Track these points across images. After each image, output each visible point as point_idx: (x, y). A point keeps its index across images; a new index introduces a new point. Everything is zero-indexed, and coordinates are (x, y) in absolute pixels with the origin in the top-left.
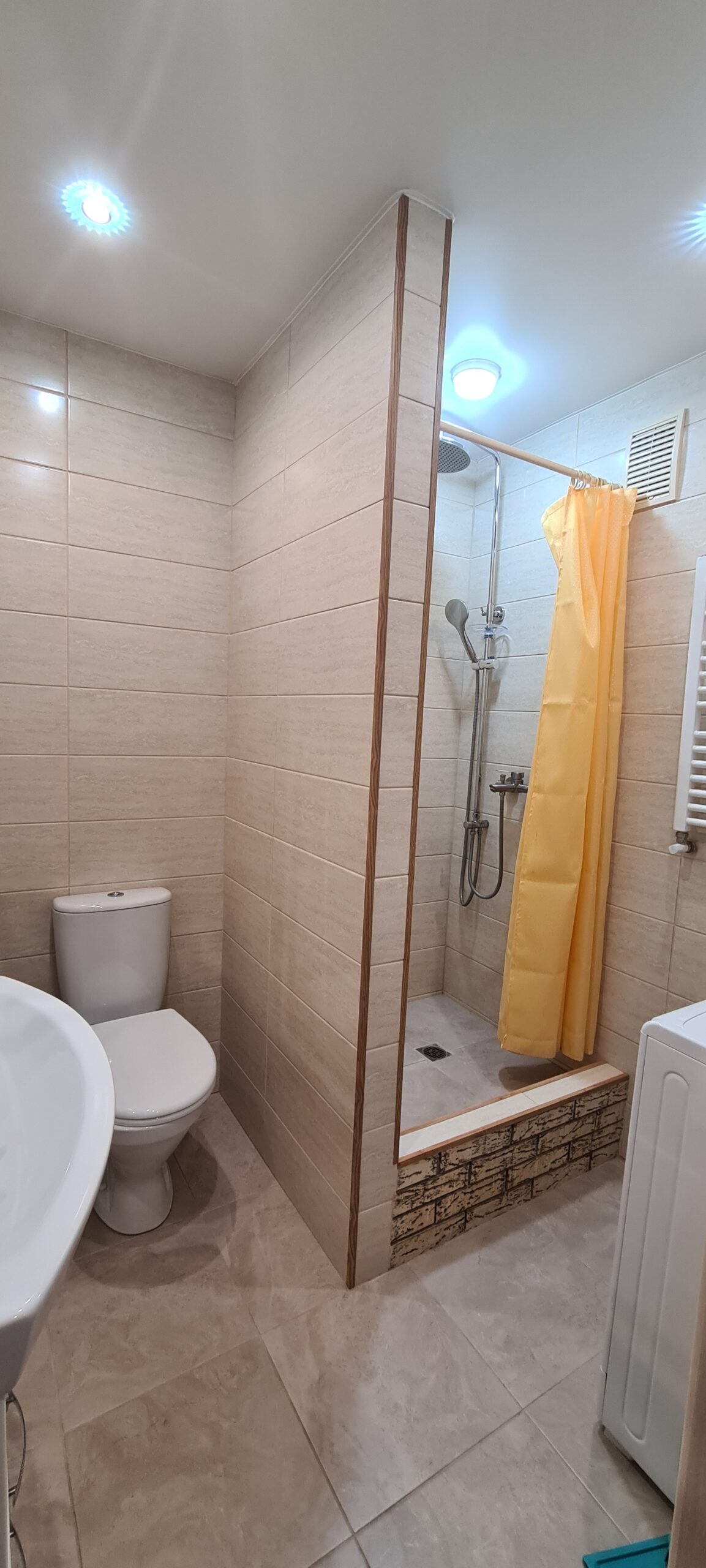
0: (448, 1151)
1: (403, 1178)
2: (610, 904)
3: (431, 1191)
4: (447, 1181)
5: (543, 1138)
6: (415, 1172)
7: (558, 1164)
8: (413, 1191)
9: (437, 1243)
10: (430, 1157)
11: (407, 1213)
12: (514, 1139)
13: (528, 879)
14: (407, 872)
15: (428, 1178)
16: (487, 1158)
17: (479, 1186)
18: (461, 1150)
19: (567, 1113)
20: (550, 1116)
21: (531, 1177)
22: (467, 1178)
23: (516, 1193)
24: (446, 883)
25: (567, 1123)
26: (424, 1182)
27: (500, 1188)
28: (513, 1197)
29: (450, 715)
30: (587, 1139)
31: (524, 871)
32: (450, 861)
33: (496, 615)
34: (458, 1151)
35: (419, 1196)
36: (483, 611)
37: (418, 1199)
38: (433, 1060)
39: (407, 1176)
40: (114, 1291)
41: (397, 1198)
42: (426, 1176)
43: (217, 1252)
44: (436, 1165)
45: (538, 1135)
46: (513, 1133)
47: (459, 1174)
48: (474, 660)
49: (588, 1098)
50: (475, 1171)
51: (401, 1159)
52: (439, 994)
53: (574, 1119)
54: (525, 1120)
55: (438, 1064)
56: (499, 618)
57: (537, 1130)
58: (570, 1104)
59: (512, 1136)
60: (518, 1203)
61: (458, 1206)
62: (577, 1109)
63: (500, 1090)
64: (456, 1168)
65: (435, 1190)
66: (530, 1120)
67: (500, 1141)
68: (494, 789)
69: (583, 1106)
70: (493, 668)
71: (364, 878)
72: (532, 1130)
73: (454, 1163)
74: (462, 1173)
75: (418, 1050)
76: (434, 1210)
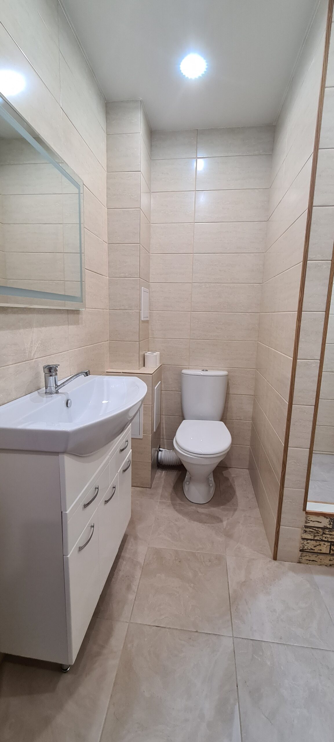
1: (309, 520)
3: (328, 536)
6: (318, 521)
8: (315, 530)
9: (330, 565)
10: (328, 517)
11: (311, 540)
14: (319, 358)
15: (326, 528)
26: (323, 529)
37: (319, 536)
39: (312, 521)
41: (304, 529)
42: (324, 526)
43: (221, 521)
51: (308, 510)
65: (330, 536)
71: (292, 359)
76: (329, 547)
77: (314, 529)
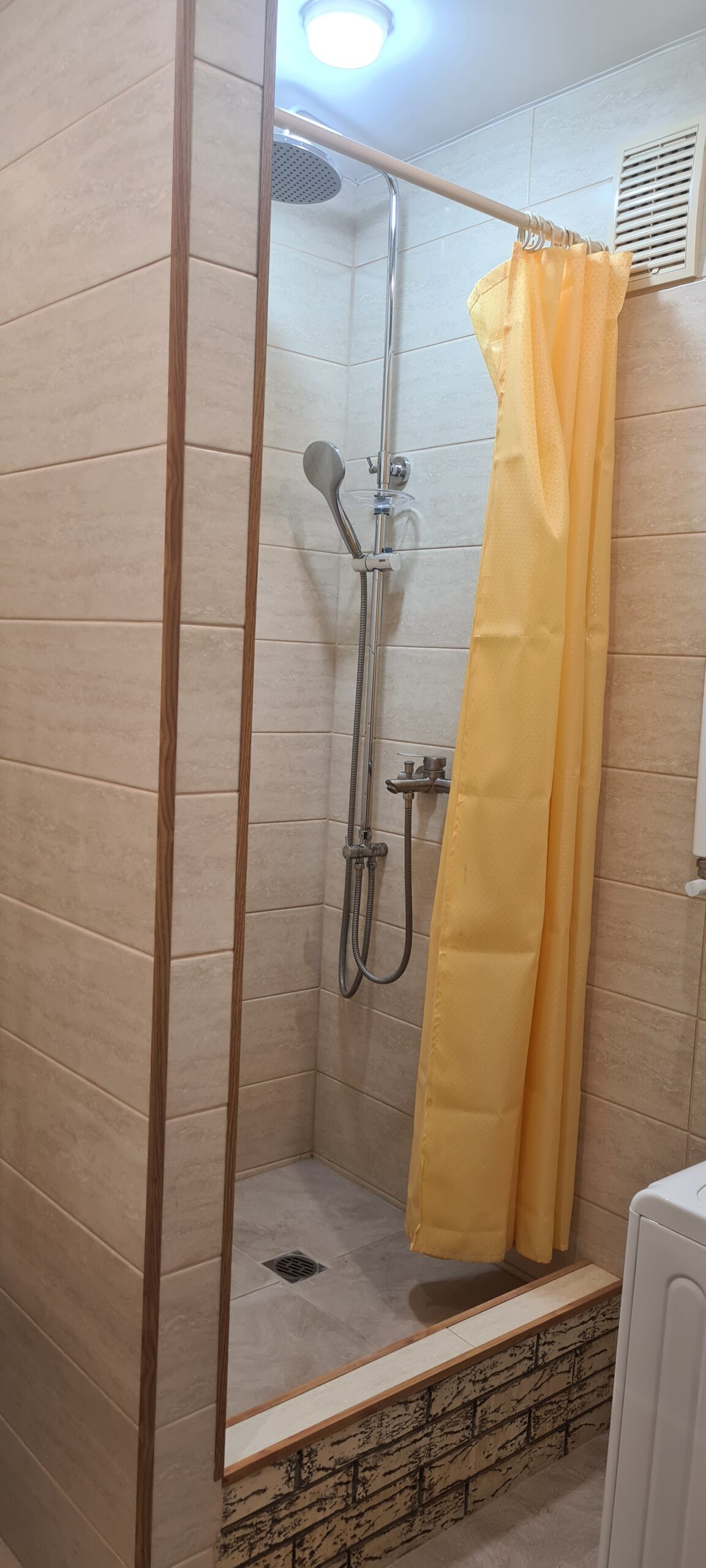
0: (314, 1447)
1: (232, 1504)
2: (593, 986)
3: (286, 1523)
4: (314, 1500)
5: (484, 1405)
6: (255, 1490)
7: (510, 1450)
8: (251, 1525)
10: (283, 1461)
11: (242, 1565)
12: (433, 1412)
13: (452, 947)
15: (280, 1499)
16: (385, 1452)
17: (371, 1504)
18: (339, 1442)
19: (525, 1358)
20: (494, 1365)
21: (464, 1477)
22: (350, 1492)
23: (437, 1509)
24: (313, 956)
25: (526, 1375)
26: (271, 1508)
27: (409, 1503)
28: (433, 1516)
29: (315, 653)
30: (560, 1401)
31: (446, 932)
32: (320, 918)
33: (394, 473)
34: (333, 1444)
35: (263, 1534)
36: (371, 465)
37: (262, 1539)
38: (292, 1281)
39: (241, 1500)
41: (222, 1541)
42: (276, 1496)
44: (292, 1474)
45: (475, 1400)
46: (430, 1402)
47: (336, 1485)
48: (356, 552)
49: (562, 1328)
50: (364, 1478)
51: (229, 1468)
52: (305, 1159)
53: (537, 1368)
54: (450, 1377)
55: (302, 1288)
56: (399, 478)
57: (472, 1392)
58: (529, 1342)
59: (429, 1407)
60: (442, 1526)
61: (335, 1543)
62: (541, 1349)
63: (411, 1325)
64: (330, 1475)
65: (292, 1520)
66: (460, 1376)
67: (407, 1418)
68: (394, 789)
69: (551, 1343)
70: (391, 569)
71: (152, 959)
72: (465, 1393)
73: (327, 1466)
74: (341, 1484)
75: (265, 1264)
76: (291, 1555)
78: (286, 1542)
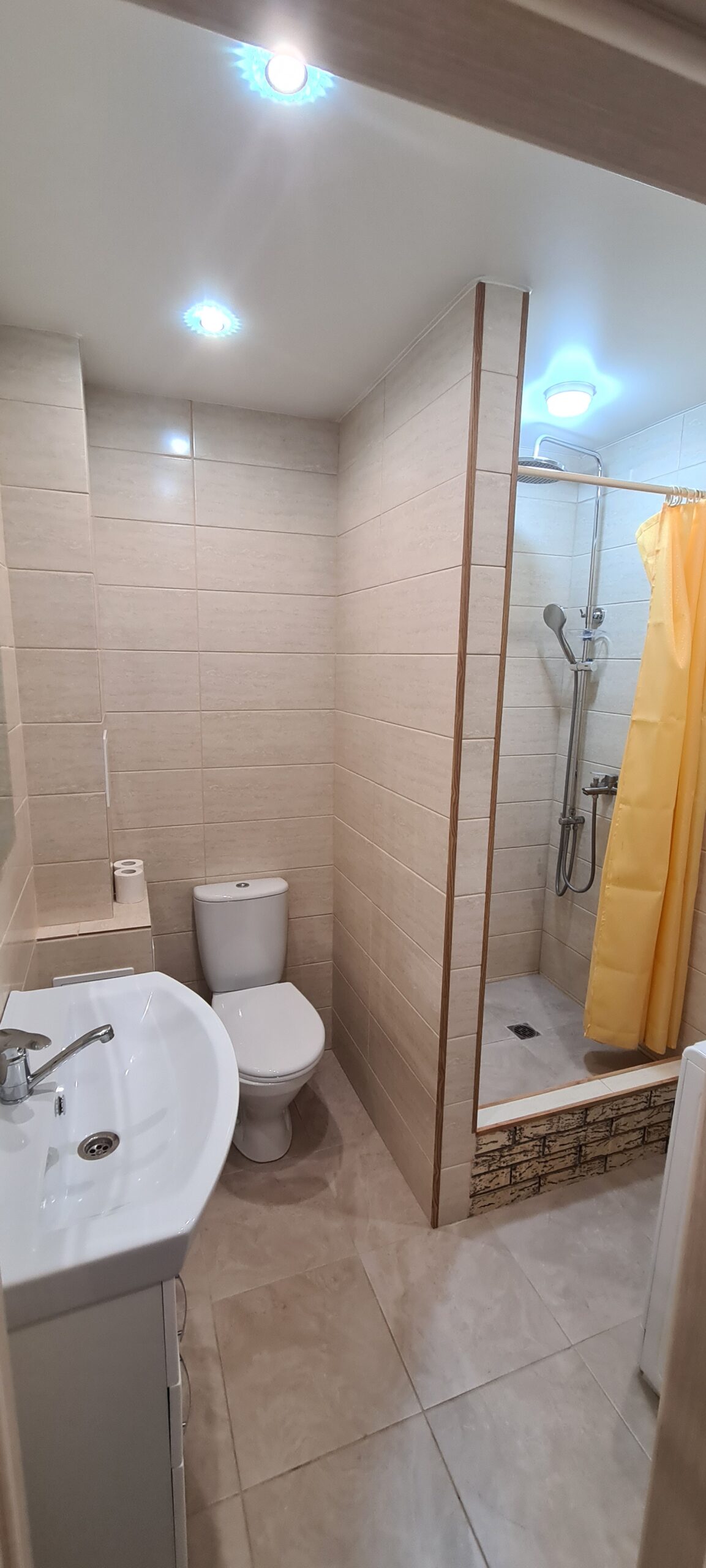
0: (522, 1126)
1: (480, 1145)
2: (698, 910)
3: (508, 1158)
4: (522, 1150)
5: (617, 1121)
6: (492, 1140)
7: (632, 1145)
8: (490, 1156)
9: (512, 1201)
10: (506, 1130)
11: (485, 1173)
12: (588, 1120)
13: (613, 884)
14: (485, 890)
15: (504, 1147)
16: (561, 1135)
17: (553, 1157)
18: (536, 1126)
19: (643, 1102)
20: (624, 1103)
21: (605, 1154)
22: (541, 1150)
23: (589, 1166)
24: (542, 871)
25: (642, 1110)
26: (500, 1150)
27: (574, 1161)
28: (586, 1169)
29: (549, 712)
30: (664, 1126)
31: (610, 876)
32: (547, 852)
33: (596, 617)
34: (533, 1127)
35: (495, 1161)
36: (582, 613)
37: (495, 1163)
38: (522, 1039)
39: (485, 1144)
40: (246, 1204)
41: (476, 1160)
42: (502, 1145)
43: (326, 1185)
44: (511, 1137)
45: (612, 1119)
46: (587, 1115)
47: (533, 1146)
48: (572, 662)
49: (664, 1089)
50: (549, 1145)
51: (479, 1129)
52: (535, 974)
53: (650, 1107)
54: (599, 1105)
55: (527, 1043)
56: (598, 620)
57: (610, 1114)
58: (646, 1094)
59: (586, 1118)
60: (592, 1175)
61: (533, 1172)
62: (653, 1099)
63: (583, 1073)
64: (531, 1141)
65: (511, 1157)
66: (604, 1105)
67: (573, 1121)
68: (588, 793)
69: (660, 1096)
70: (591, 671)
71: (445, 895)
72: (606, 1114)
73: (529, 1136)
74: (536, 1146)
75: (508, 1027)
76: (509, 1174)
77: (489, 1154)
78: (507, 1167)
